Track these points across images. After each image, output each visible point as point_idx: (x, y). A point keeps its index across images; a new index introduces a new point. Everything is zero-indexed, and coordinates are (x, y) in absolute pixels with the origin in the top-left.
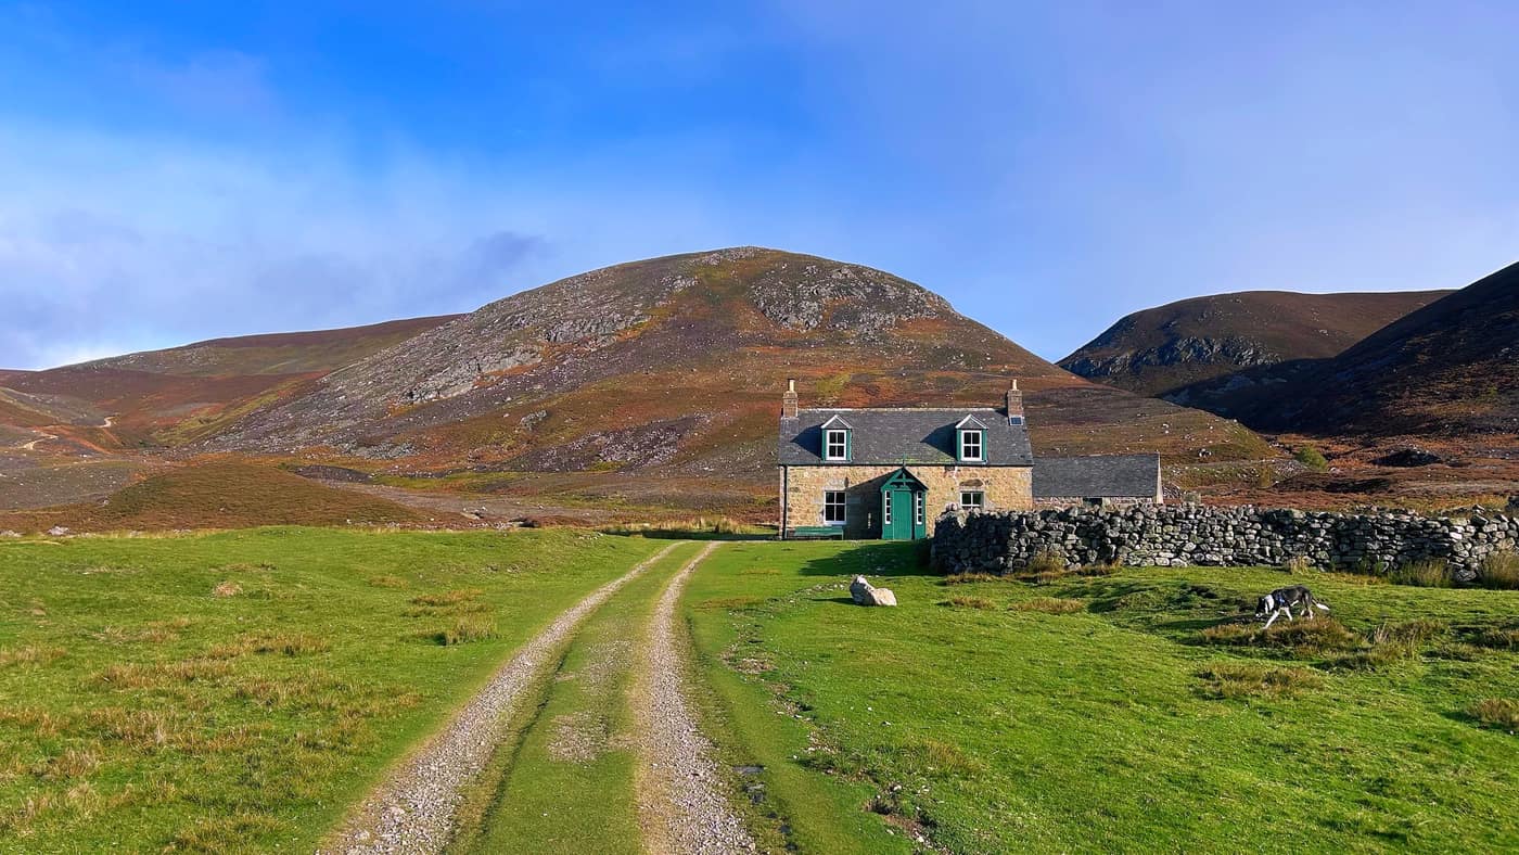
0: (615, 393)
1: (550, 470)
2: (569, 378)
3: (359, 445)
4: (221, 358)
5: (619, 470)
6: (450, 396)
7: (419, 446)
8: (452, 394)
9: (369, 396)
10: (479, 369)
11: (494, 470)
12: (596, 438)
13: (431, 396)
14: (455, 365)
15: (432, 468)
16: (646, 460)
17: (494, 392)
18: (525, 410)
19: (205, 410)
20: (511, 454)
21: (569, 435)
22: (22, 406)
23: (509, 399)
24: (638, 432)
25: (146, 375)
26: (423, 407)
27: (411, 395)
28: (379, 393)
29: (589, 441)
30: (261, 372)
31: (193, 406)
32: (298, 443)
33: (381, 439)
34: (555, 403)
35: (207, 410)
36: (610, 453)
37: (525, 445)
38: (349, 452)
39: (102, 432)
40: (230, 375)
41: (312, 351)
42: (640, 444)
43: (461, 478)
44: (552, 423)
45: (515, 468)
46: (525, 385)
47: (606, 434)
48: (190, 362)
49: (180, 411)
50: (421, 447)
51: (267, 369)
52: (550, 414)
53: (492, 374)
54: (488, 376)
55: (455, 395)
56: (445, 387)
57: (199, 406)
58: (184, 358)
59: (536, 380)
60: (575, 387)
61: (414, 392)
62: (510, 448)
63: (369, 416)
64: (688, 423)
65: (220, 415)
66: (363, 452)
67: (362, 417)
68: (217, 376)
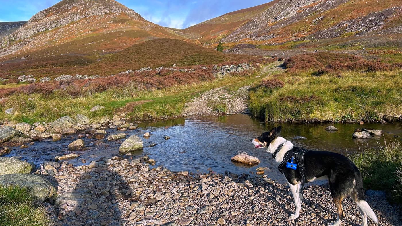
0: (352, 6)
1: (323, 38)
2: (333, 4)
3: (258, 36)
4: (229, 18)
5: (355, 35)
6: (288, 17)
7: (276, 35)
8: (289, 16)
9: (263, 21)
10: (299, 6)
11: (302, 40)
12: (345, 23)
13: (282, 18)
14: (291, 6)
15: (279, 42)
16: (369, 29)
17: (304, 13)
18: (314, 18)
19: (223, 33)
20: (308, 34)
21: (332, 24)
22: (178, 35)
23: (309, 15)
24: (364, 18)
25: (211, 25)
26: (279, 22)
27: (276, 19)
28: (266, 20)
29: (341, 25)
30: (239, 20)
31: (221, 32)
32: (241, 38)
33: (264, 34)
34: (327, 13)
35: (224, 32)
36: (351, 29)
37: (314, 30)
38: (254, 39)
39: (196, 41)
40: (231, 22)
41: (252, 12)
42: (365, 23)
43: (289, 44)
44: (325, 20)
45: (309, 39)
46: (315, 9)
47: (349, 21)
48: (222, 20)
49: (217, 34)
50: (277, 35)
51: (240, 19)
52: (324, 17)
53: (303, 7)
54: (302, 8)
55: (290, 17)
56: (287, 14)
57: (222, 32)
58: (220, 19)
59: (320, 7)
60: (335, 6)
61: (277, 18)
62: (308, 32)
63: (262, 27)
64: (390, 12)
65: (227, 33)
66: (259, 39)
67: (260, 28)
68: (228, 23)
